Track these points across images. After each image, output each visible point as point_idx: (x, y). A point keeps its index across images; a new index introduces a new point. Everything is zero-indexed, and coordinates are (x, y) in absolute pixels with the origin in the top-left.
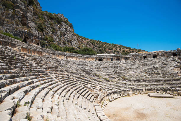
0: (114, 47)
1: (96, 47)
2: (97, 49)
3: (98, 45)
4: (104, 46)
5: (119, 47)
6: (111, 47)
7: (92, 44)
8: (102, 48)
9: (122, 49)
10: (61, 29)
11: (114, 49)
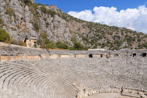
0: (114, 31)
1: (93, 31)
2: (94, 34)
3: (95, 29)
4: (103, 30)
5: (121, 30)
6: (110, 31)
7: (88, 27)
8: (100, 32)
9: (124, 33)
10: (55, 23)
11: (114, 34)
